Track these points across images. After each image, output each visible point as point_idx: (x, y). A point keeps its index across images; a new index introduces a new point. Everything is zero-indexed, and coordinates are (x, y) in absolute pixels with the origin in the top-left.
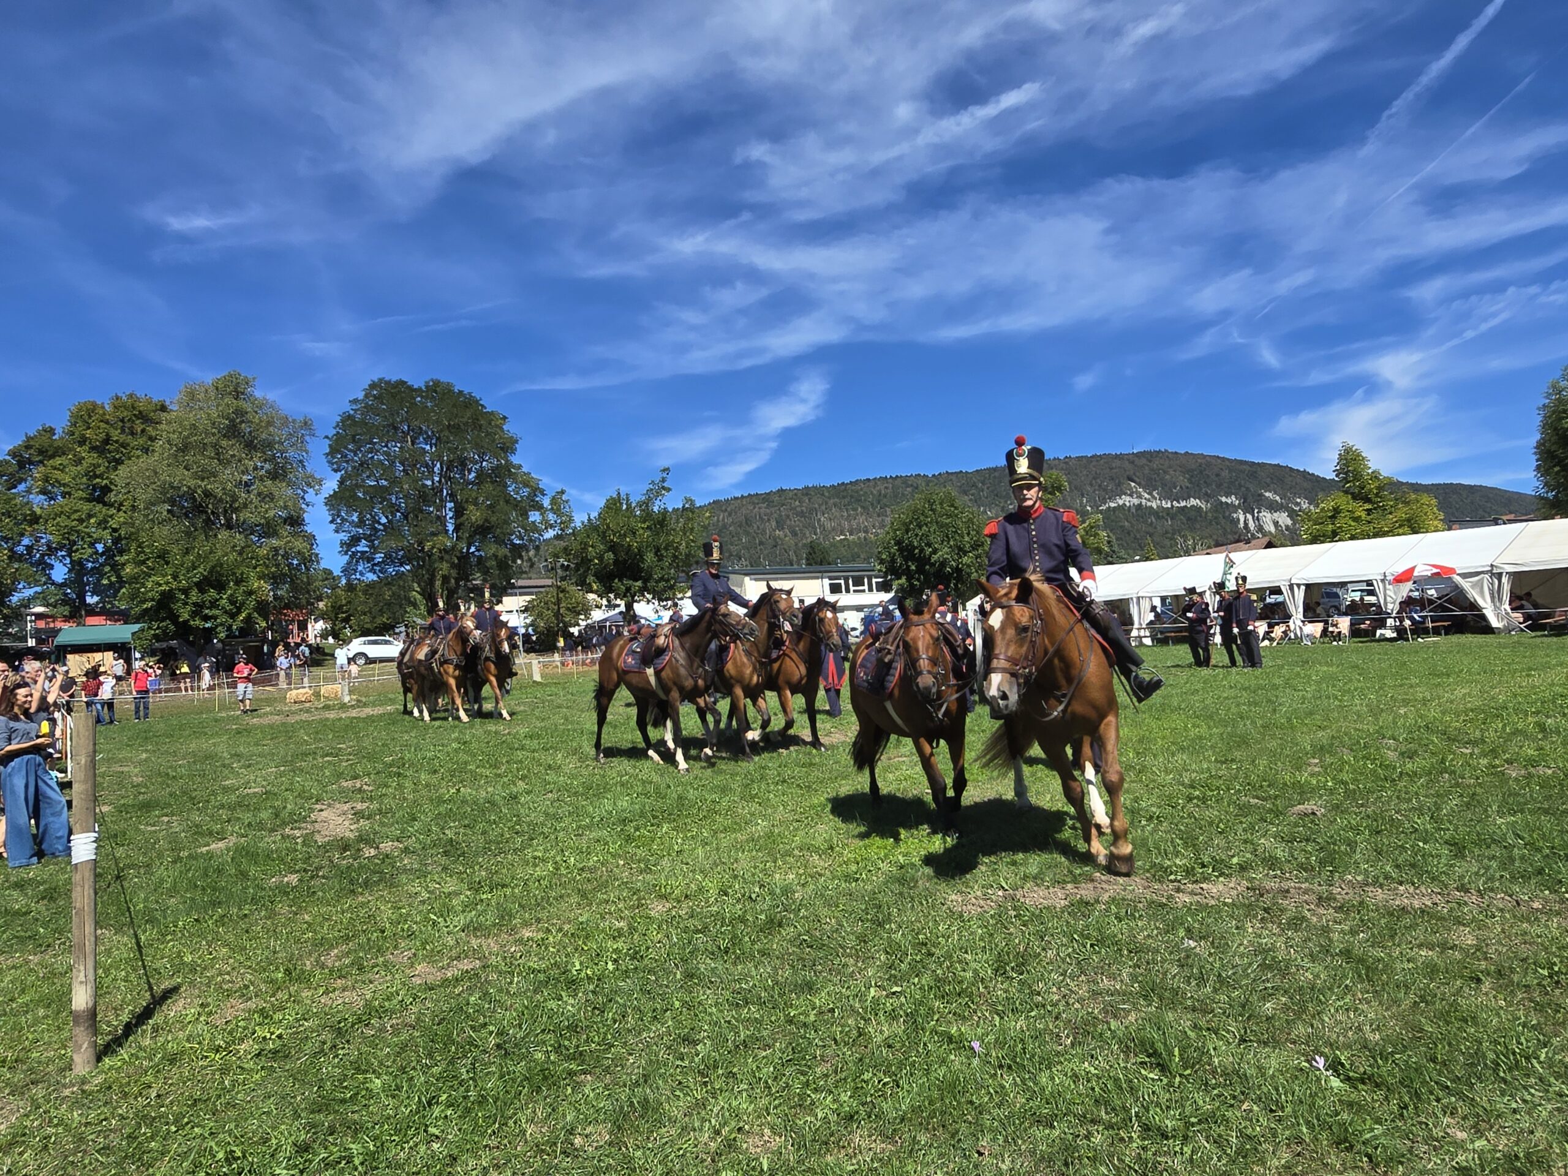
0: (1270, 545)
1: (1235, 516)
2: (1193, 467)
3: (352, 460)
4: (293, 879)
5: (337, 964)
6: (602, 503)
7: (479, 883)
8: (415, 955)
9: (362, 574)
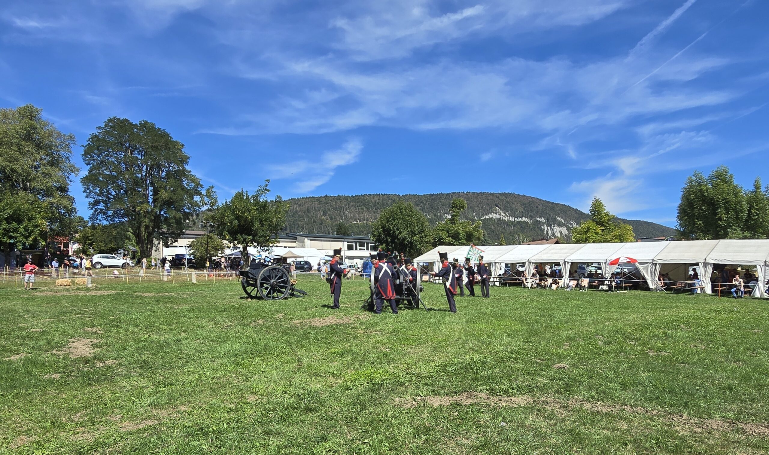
0: (557, 243)
1: (543, 227)
2: (526, 202)
3: (97, 159)
4: (57, 376)
5: (80, 420)
6: (234, 194)
7: (159, 382)
8: (122, 417)
9: (100, 221)
